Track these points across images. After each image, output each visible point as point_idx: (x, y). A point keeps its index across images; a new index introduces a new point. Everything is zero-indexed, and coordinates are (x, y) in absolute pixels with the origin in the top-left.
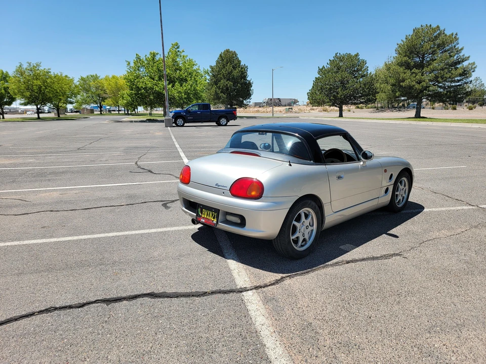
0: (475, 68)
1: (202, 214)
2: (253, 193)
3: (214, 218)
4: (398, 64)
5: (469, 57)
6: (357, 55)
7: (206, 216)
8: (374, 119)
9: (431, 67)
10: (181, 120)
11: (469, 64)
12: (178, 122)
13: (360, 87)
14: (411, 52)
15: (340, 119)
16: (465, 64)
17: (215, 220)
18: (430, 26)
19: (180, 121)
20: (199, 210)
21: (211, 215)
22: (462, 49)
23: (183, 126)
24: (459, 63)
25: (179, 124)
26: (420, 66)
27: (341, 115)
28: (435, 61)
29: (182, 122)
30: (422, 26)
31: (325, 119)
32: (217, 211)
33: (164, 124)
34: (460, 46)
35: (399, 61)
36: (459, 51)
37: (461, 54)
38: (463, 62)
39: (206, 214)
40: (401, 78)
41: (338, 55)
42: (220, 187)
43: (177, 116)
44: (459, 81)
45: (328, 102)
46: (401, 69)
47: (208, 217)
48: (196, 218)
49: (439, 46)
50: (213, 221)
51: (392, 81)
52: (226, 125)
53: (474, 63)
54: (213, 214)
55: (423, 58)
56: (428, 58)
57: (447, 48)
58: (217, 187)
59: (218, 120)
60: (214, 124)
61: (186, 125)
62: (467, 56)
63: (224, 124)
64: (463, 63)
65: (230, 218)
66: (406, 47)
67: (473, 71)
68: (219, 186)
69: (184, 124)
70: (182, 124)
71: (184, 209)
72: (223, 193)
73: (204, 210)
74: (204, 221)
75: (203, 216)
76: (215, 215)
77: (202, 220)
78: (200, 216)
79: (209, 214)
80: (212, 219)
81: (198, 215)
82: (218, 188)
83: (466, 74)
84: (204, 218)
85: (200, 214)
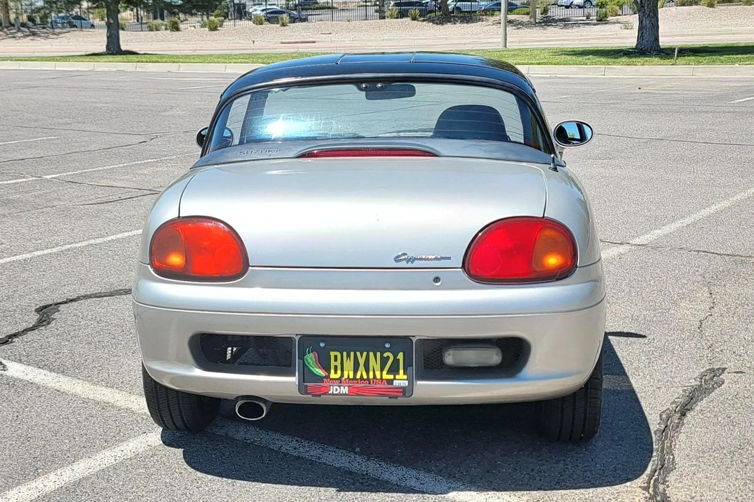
1: (327, 368)
2: (553, 261)
3: (394, 370)
7: (348, 374)
17: (401, 375)
20: (310, 358)
21: (374, 363)
32: (400, 343)
39: (349, 365)
42: (416, 264)
47: (361, 372)
48: (302, 388)
50: (390, 382)
54: (384, 361)
58: (403, 264)
65: (450, 358)
68: (413, 260)
71: (199, 372)
72: (437, 279)
73: (332, 354)
74: (345, 390)
75: (333, 375)
76: (396, 361)
77: (334, 389)
78: (320, 379)
79: (362, 361)
80: (385, 376)
81: (306, 376)
82: (405, 267)
84: (342, 382)
85: (319, 372)
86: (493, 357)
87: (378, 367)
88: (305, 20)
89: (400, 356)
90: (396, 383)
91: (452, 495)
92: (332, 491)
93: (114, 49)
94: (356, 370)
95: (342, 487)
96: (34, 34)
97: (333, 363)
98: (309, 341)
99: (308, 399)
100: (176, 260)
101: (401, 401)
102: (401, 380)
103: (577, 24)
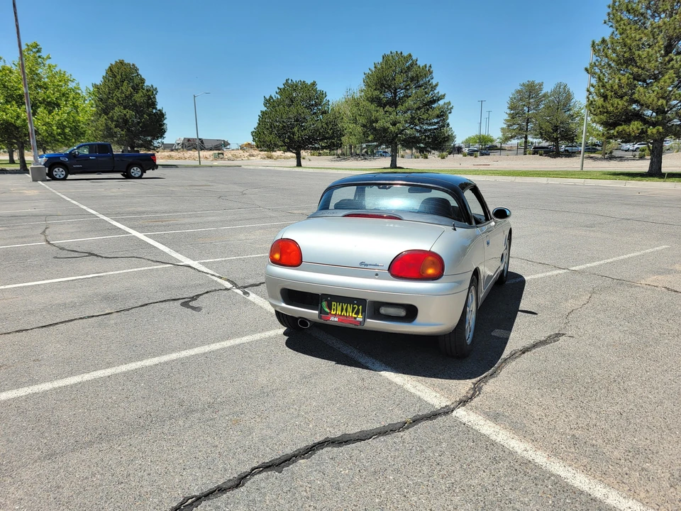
0: (452, 108)
1: (331, 309)
2: (430, 271)
3: (357, 313)
4: (367, 99)
5: (444, 95)
6: (314, 84)
7: (339, 312)
9: (407, 104)
10: (61, 169)
11: (445, 104)
12: (54, 173)
13: (322, 126)
14: (382, 85)
15: (299, 169)
16: (441, 102)
17: (360, 316)
18: (401, 53)
19: (59, 172)
20: (324, 304)
21: (350, 309)
22: (437, 85)
23: (64, 179)
24: (434, 102)
25: (57, 177)
26: (394, 103)
27: (299, 164)
28: (410, 98)
29: (64, 173)
30: (391, 53)
32: (361, 302)
33: (30, 176)
34: (434, 82)
35: (369, 96)
36: (434, 88)
37: (436, 92)
38: (439, 100)
39: (339, 308)
40: (373, 118)
41: (290, 81)
42: (369, 267)
43: (52, 163)
45: (282, 146)
46: (373, 107)
47: (344, 313)
48: (320, 317)
49: (412, 79)
50: (355, 318)
51: (362, 120)
52: (140, 177)
53: (449, 103)
54: (354, 309)
55: (395, 93)
56: (401, 93)
57: (421, 82)
58: (363, 266)
59: (127, 170)
60: (119, 175)
61: (70, 177)
62: (443, 94)
63: (137, 176)
64: (439, 102)
65: (383, 310)
66: (376, 78)
67: (450, 113)
68: (367, 265)
69: (66, 176)
70: (62, 177)
71: (284, 305)
72: (377, 275)
73: (333, 303)
74: (336, 319)
75: (332, 313)
76: (358, 309)
77: (332, 319)
78: (327, 313)
79: (345, 308)
80: (354, 316)
81: (322, 311)
82: (364, 268)
83: (443, 115)
84: (336, 316)
85: (327, 310)
86: (402, 313)
87: (351, 311)
89: (360, 307)
90: (358, 319)
91: (383, 373)
94: (342, 312)
95: (338, 362)
97: (333, 307)
98: (325, 297)
99: (322, 321)
100: (277, 257)
101: (359, 327)
102: (360, 318)
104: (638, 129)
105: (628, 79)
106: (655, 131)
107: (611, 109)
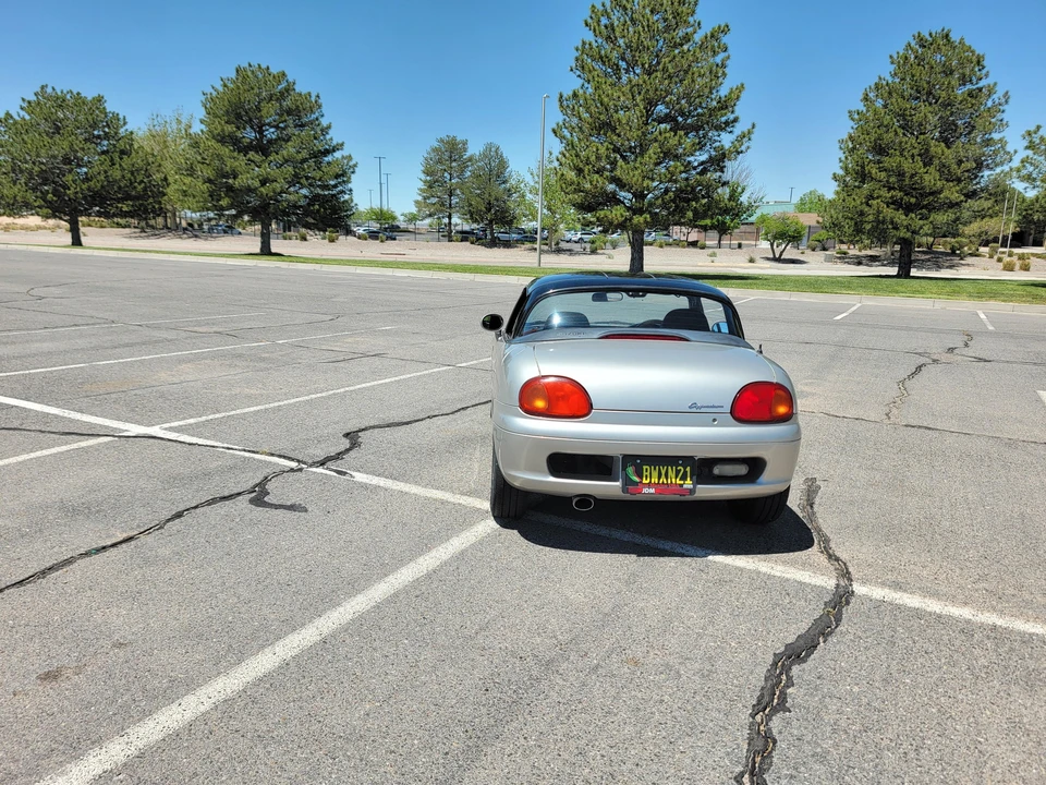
0: (355, 165)
1: (641, 477)
2: (781, 410)
3: (684, 478)
4: (214, 137)
5: (342, 145)
6: (100, 99)
7: (655, 480)
8: (185, 254)
9: (285, 152)
11: (343, 157)
13: (123, 177)
14: (239, 116)
15: (77, 251)
16: (338, 155)
17: (689, 481)
18: (268, 68)
20: (630, 470)
21: (672, 473)
22: (329, 127)
24: (327, 152)
26: (264, 148)
27: (77, 242)
28: (289, 143)
30: (250, 65)
31: (35, 249)
32: (688, 460)
34: (324, 122)
35: (216, 132)
36: (325, 131)
37: (328, 137)
38: (334, 151)
39: (655, 474)
40: (228, 169)
41: (49, 90)
42: (703, 410)
44: (335, 186)
45: (40, 207)
46: (225, 151)
47: (663, 480)
48: (624, 489)
49: (289, 112)
50: (681, 485)
51: (209, 173)
53: (350, 158)
54: (678, 472)
55: (261, 132)
56: (271, 133)
57: (305, 120)
58: (694, 410)
62: (340, 142)
64: (335, 154)
65: (717, 471)
66: (226, 103)
67: (353, 173)
68: (700, 407)
71: (552, 479)
72: (714, 420)
73: (645, 467)
74: (652, 491)
75: (644, 481)
76: (685, 472)
77: (645, 490)
78: (636, 484)
79: (663, 472)
80: (678, 482)
81: (627, 482)
82: (695, 412)
83: (342, 175)
84: (650, 486)
85: (636, 479)
86: (742, 470)
87: (674, 476)
88: (395, 239)
89: (688, 469)
90: (685, 486)
91: (710, 557)
92: (634, 557)
93: (266, 251)
94: (659, 478)
95: (640, 554)
96: (196, 236)
97: (645, 473)
98: (629, 459)
99: (628, 497)
100: (540, 404)
101: (689, 498)
102: (688, 484)
103: (578, 253)
104: (622, 216)
105: (607, 149)
106: (642, 219)
107: (588, 186)
